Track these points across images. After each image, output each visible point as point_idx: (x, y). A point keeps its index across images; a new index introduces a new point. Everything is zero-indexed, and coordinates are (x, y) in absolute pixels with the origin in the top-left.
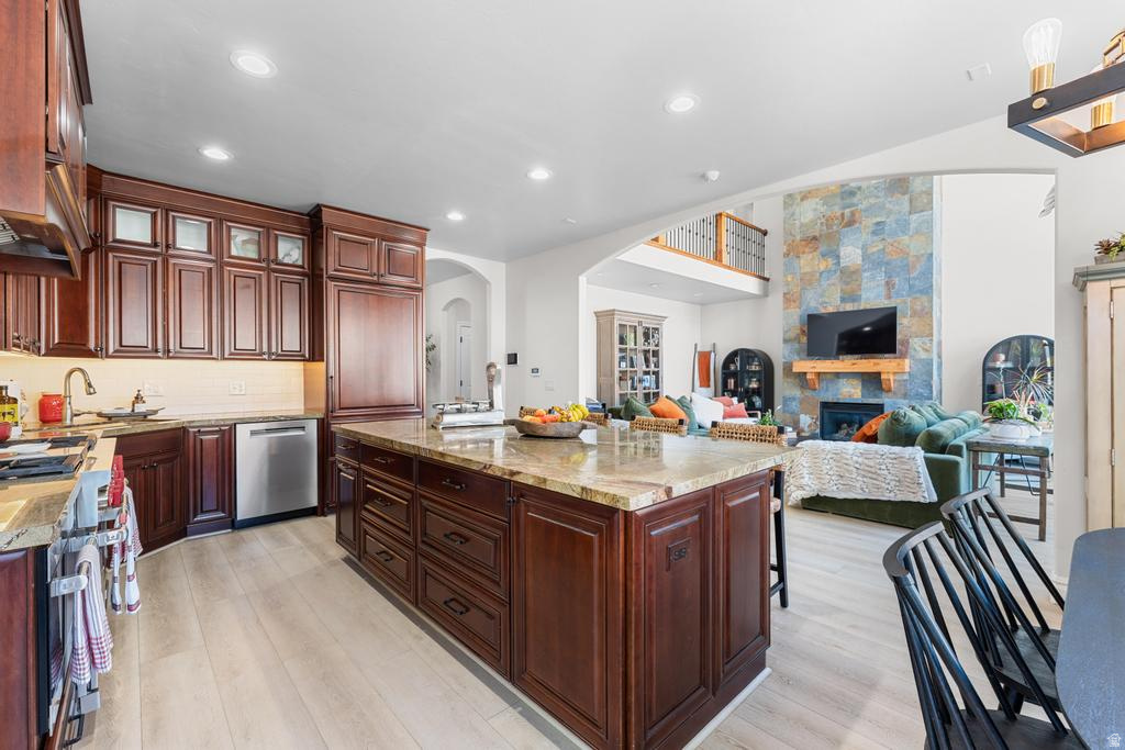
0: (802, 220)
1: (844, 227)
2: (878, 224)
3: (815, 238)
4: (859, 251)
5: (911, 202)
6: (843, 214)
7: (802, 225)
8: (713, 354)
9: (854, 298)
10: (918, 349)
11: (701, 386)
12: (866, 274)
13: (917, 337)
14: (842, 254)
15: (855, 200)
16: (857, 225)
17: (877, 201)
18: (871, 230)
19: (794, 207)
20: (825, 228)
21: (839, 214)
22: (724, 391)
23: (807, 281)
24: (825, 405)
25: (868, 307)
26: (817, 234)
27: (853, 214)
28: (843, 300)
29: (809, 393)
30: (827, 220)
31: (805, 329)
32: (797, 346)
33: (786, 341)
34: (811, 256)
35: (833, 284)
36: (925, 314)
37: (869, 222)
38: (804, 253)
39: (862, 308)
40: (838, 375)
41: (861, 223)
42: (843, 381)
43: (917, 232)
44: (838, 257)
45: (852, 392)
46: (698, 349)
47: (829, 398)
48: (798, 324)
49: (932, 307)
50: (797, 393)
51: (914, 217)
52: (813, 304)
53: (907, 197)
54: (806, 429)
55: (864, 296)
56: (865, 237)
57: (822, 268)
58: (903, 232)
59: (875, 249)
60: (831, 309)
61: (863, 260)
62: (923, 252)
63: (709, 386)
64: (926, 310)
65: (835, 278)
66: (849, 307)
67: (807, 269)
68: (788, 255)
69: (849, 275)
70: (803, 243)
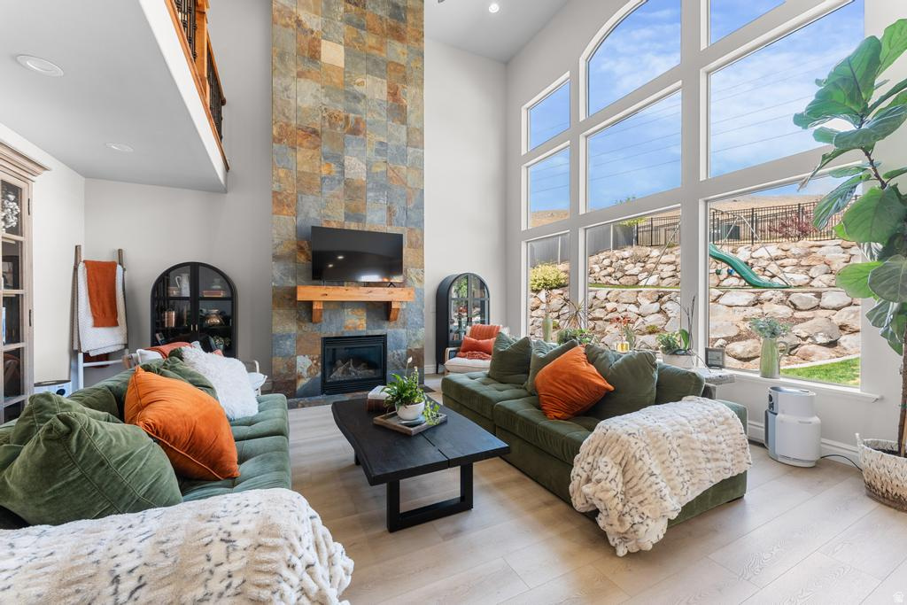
0: (299, 103)
1: (348, 132)
2: (381, 143)
3: (315, 132)
4: (364, 167)
5: (408, 134)
6: (347, 118)
7: (297, 109)
8: (119, 268)
9: (360, 218)
10: (414, 279)
11: (97, 324)
12: (371, 194)
13: (412, 267)
14: (346, 163)
15: (360, 107)
16: (361, 136)
17: (379, 118)
18: (374, 147)
19: (289, 80)
20: (327, 124)
21: (342, 115)
22: (154, 331)
23: (306, 183)
24: (327, 341)
25: (373, 230)
26: (318, 128)
27: (358, 121)
28: (347, 217)
29: (308, 327)
30: (330, 116)
31: (305, 244)
32: (292, 266)
33: (276, 258)
34: (310, 153)
35: (338, 197)
36: (419, 246)
37: (373, 138)
38: (301, 145)
39: (366, 229)
40: (342, 305)
41: (365, 135)
42: (348, 312)
43: (413, 166)
44: (342, 165)
45: (357, 324)
46: (83, 257)
47: (333, 331)
48: (293, 237)
49: (423, 239)
50: (292, 328)
51: (410, 150)
52: (313, 214)
53: (405, 127)
54: (305, 374)
55: (368, 218)
56: (370, 153)
57: (324, 172)
58: (402, 161)
59: (379, 170)
60: (334, 225)
61: (367, 178)
62: (416, 186)
63: (115, 324)
64: (420, 242)
65: (339, 190)
66: (353, 226)
67: (306, 168)
68: (280, 141)
69: (353, 191)
70: (301, 132)
